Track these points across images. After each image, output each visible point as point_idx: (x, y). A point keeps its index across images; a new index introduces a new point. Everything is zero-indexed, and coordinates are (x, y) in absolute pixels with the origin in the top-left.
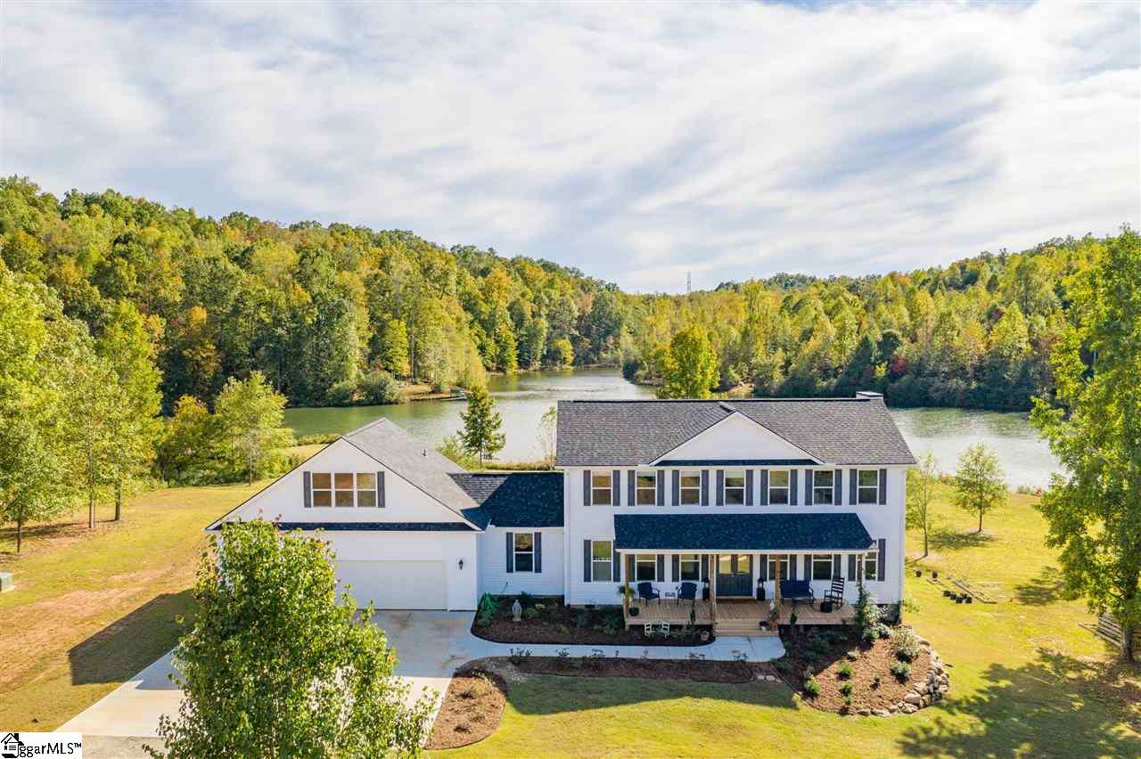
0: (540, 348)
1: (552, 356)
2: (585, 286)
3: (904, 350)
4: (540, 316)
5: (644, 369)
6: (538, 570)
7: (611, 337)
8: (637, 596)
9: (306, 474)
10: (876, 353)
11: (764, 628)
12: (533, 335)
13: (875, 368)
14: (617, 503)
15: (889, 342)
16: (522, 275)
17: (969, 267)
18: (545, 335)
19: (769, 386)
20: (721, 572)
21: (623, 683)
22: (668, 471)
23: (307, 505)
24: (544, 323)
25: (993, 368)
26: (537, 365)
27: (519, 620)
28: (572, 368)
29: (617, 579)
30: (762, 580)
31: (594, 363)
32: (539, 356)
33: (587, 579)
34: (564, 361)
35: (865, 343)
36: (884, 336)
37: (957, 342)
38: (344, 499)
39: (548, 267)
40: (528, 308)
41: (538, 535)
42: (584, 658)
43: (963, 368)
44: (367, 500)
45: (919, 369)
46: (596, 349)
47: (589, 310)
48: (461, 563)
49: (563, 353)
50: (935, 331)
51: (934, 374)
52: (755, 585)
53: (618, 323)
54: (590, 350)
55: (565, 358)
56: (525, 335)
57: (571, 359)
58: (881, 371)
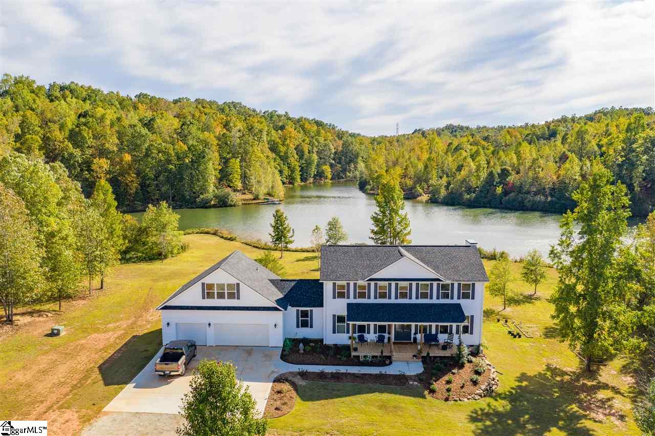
0: (313, 170)
1: (320, 175)
2: (340, 135)
3: (512, 178)
4: (313, 152)
5: (370, 185)
6: (311, 327)
7: (353, 164)
8: (357, 340)
9: (203, 284)
10: (497, 180)
11: (415, 358)
12: (309, 163)
13: (496, 188)
14: (348, 298)
15: (504, 173)
16: (303, 129)
17: (552, 127)
18: (315, 163)
19: (438, 197)
20: (397, 330)
21: (349, 385)
22: (373, 283)
23: (204, 298)
24: (315, 157)
25: (560, 190)
26: (311, 180)
27: (302, 352)
28: (330, 181)
29: (348, 332)
30: (416, 333)
31: (343, 178)
32: (312, 175)
33: (334, 332)
34: (326, 178)
35: (491, 174)
36: (502, 170)
37: (541, 175)
38: (221, 296)
39: (319, 124)
40: (306, 148)
41: (311, 311)
42: (332, 373)
43: (544, 189)
44: (231, 296)
45: (520, 189)
46: (344, 170)
47: (340, 149)
48: (275, 325)
49: (326, 173)
50: (530, 168)
51: (528, 192)
52: (412, 336)
53: (357, 156)
54: (341, 171)
55: (327, 176)
56: (305, 164)
57: (330, 176)
58: (499, 190)
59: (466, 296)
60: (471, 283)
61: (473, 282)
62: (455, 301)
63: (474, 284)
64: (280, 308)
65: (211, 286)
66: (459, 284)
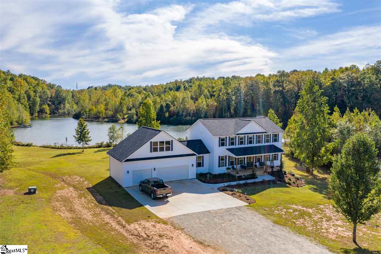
0: (37, 108)
1: (42, 111)
2: (51, 86)
3: (172, 108)
4: (37, 97)
5: (85, 115)
6: (203, 166)
7: (62, 105)
8: (232, 170)
9: (151, 142)
10: (165, 109)
11: (265, 173)
12: (34, 103)
13: (165, 114)
14: (226, 146)
15: (168, 106)
16: (26, 81)
17: (178, 84)
18: (39, 104)
19: (133, 120)
20: (248, 162)
22: (237, 136)
23: (151, 152)
24: (38, 99)
25: (197, 113)
26: (37, 114)
27: (209, 179)
28: (49, 115)
29: (226, 166)
30: (256, 163)
31: (56, 113)
32: (37, 111)
33: (219, 167)
34: (46, 113)
35: (162, 106)
36: (166, 104)
37: (187, 106)
38: (162, 149)
39: (36, 79)
40: (32, 94)
41: (203, 156)
43: (190, 113)
44: (168, 149)
45: (178, 114)
46: (57, 109)
47: (53, 95)
48: (192, 165)
49: (46, 110)
50: (181, 103)
51: (182, 115)
52: (254, 164)
53: (64, 100)
54: (55, 109)
55: (46, 112)
56: (31, 104)
57: (48, 112)
58: (167, 115)
59: (275, 140)
60: (277, 133)
61: (278, 133)
62: (271, 143)
63: (278, 134)
64: (197, 154)
65: (156, 143)
66: (273, 134)
